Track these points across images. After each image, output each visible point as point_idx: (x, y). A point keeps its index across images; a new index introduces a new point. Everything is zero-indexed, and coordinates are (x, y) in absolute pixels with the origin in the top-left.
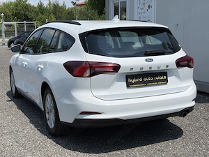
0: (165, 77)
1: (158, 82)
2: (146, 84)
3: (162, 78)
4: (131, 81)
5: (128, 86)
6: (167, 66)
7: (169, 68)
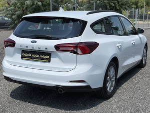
0: (48, 57)
2: (33, 59)
4: (24, 54)
6: (46, 48)
7: (48, 50)
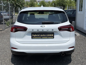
0: (52, 35)
1: (48, 37)
2: (41, 38)
3: (51, 35)
4: (34, 35)
5: (32, 38)
6: (53, 30)
7: (54, 31)
